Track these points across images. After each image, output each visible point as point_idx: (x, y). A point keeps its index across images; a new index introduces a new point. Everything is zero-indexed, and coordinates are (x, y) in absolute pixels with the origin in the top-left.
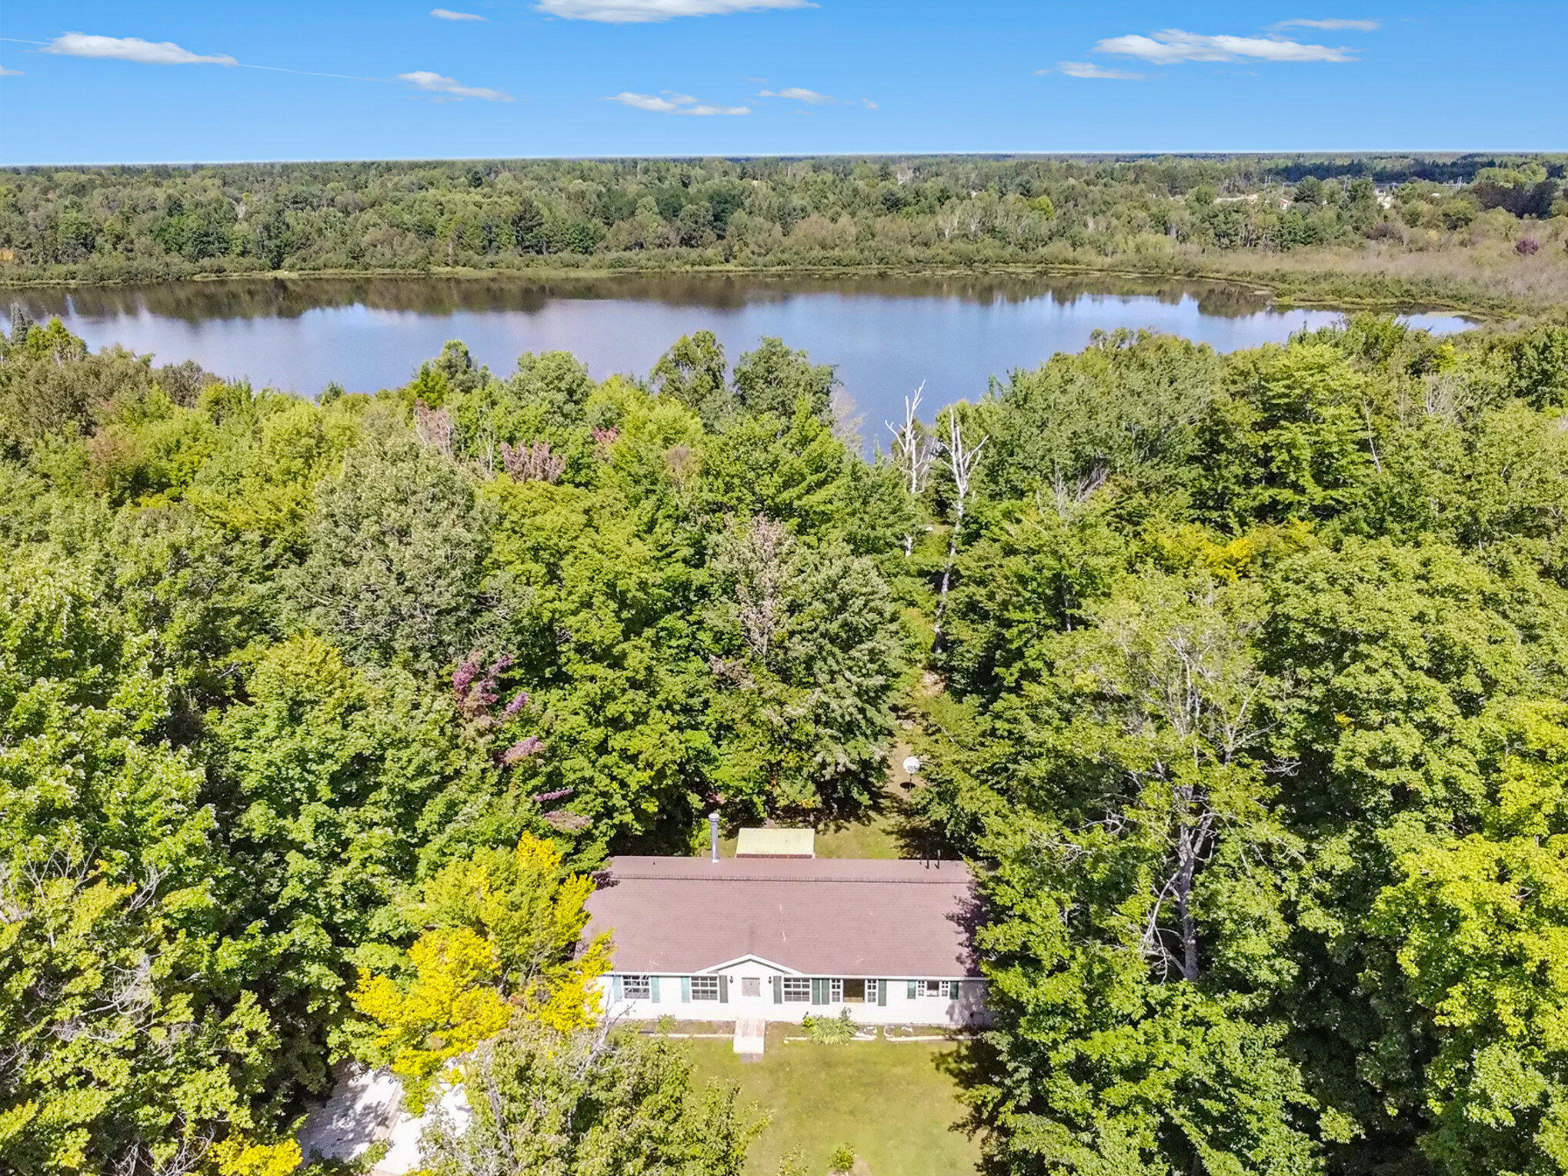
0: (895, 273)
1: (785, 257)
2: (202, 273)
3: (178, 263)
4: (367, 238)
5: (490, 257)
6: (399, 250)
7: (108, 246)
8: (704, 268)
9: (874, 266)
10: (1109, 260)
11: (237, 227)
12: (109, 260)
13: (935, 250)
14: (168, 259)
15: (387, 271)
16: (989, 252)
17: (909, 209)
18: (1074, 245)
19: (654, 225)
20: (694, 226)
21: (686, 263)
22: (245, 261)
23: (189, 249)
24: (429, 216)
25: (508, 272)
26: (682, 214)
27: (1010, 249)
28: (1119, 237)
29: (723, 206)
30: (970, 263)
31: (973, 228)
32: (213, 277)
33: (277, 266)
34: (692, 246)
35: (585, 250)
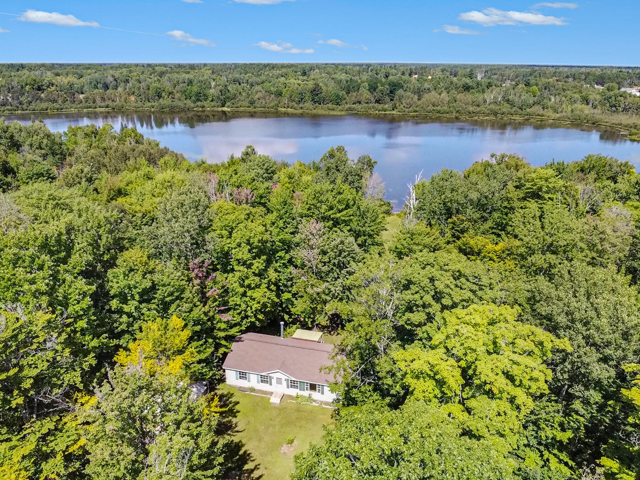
0: (462, 118)
1: (417, 109)
2: (196, 107)
3: (190, 104)
4: (257, 96)
5: (301, 105)
6: (268, 101)
7: (166, 96)
8: (383, 112)
9: (454, 114)
10: (558, 115)
11: (211, 91)
12: (166, 101)
13: (482, 108)
14: (186, 102)
15: (262, 109)
16: (504, 110)
17: (473, 91)
18: (543, 108)
19: (365, 94)
20: (381, 95)
21: (376, 110)
22: (213, 104)
23: (193, 98)
24: (280, 88)
25: (307, 111)
26: (377, 90)
27: (515, 109)
28: (564, 106)
29: (394, 87)
30: (495, 114)
31: (499, 100)
32: (201, 109)
33: (223, 106)
34: (380, 103)
35: (338, 104)
